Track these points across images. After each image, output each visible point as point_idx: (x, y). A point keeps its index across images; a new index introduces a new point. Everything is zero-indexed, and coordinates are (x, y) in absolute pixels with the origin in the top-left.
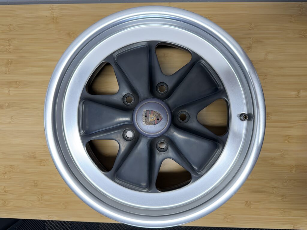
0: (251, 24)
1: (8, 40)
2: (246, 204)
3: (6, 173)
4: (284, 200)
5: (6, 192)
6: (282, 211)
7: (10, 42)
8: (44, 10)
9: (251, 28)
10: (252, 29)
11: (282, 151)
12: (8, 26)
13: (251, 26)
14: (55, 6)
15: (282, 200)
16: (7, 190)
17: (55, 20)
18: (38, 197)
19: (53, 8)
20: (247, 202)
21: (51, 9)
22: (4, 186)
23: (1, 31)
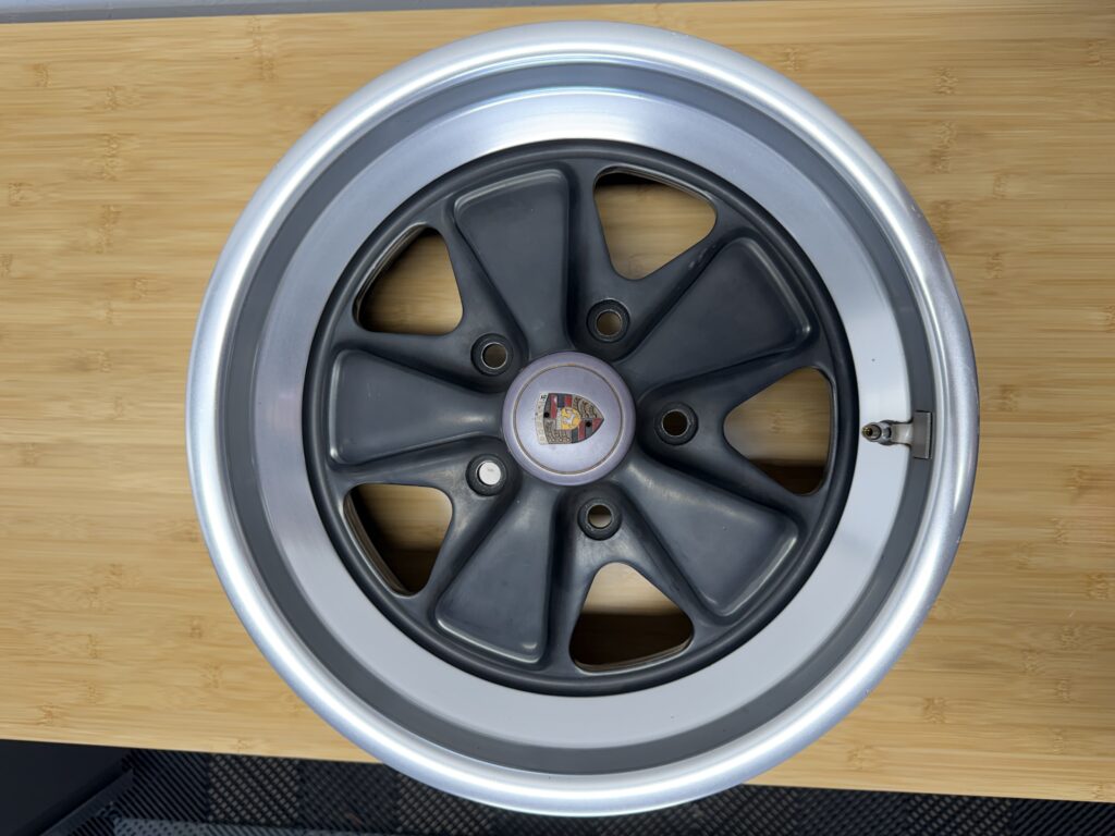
0: (944, 74)
1: (107, 138)
2: (927, 708)
3: (96, 590)
4: (1065, 694)
5: (95, 655)
6: (1058, 734)
7: (114, 146)
8: (230, 36)
9: (942, 90)
10: (949, 92)
11: (1056, 523)
12: (108, 90)
13: (945, 81)
14: (266, 20)
15: (1056, 694)
16: (98, 648)
17: (265, 70)
18: (204, 676)
19: (259, 27)
20: (930, 700)
21: (251, 33)
22: (90, 636)
23: (86, 108)
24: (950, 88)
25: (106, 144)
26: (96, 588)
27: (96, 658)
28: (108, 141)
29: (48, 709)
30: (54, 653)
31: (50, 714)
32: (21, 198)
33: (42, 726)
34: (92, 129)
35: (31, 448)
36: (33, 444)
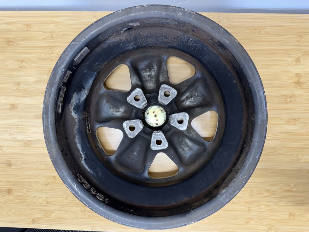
0: (300, 36)
1: (50, 47)
2: (290, 215)
3: (48, 184)
5: (48, 203)
7: (52, 50)
8: (88, 17)
9: (300, 41)
12: (50, 33)
13: (300, 38)
16: (48, 201)
18: (82, 209)
19: (98, 15)
20: (291, 213)
21: (95, 17)
22: (46, 197)
23: (43, 38)
24: (302, 41)
25: (50, 49)
26: (48, 183)
27: (48, 204)
28: (50, 48)
29: (33, 219)
30: (35, 202)
31: (34, 220)
32: (23, 65)
33: (31, 224)
34: (45, 45)
35: (27, 141)
36: (28, 140)
